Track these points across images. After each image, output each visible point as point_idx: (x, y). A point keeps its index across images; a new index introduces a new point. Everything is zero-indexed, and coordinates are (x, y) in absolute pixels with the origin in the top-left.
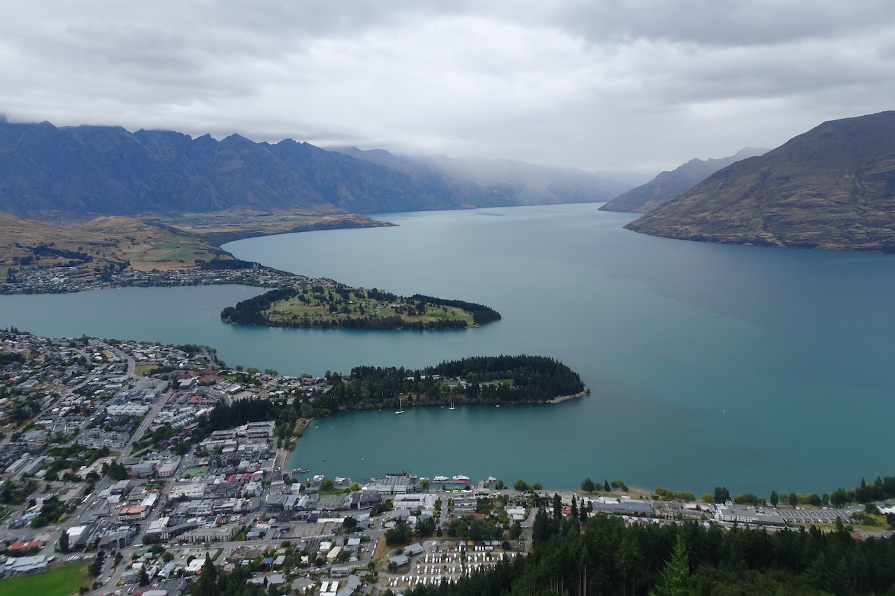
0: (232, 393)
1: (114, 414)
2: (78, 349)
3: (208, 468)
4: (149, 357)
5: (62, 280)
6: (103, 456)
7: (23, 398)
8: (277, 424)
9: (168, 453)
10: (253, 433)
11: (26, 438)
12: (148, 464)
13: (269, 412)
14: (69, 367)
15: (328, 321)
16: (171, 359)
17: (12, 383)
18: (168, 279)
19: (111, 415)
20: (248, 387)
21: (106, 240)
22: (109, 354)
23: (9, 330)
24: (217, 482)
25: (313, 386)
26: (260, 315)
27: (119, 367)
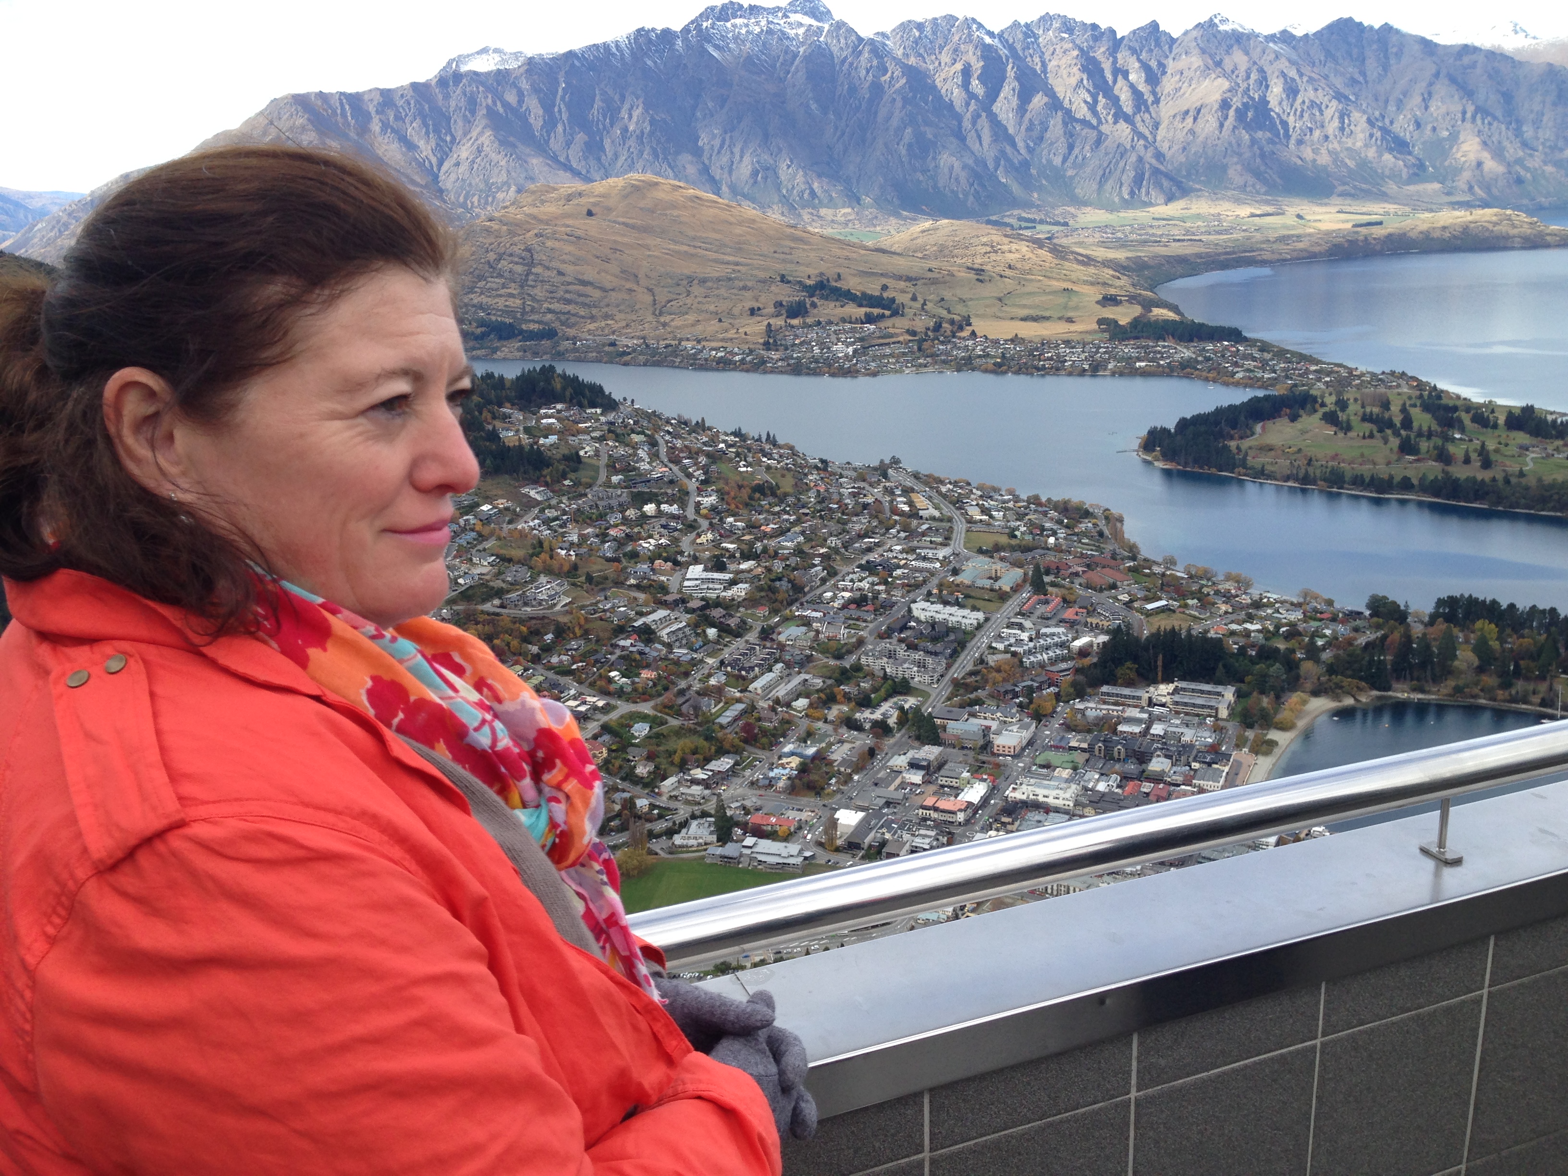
0: (1149, 614)
1: (923, 618)
2: (871, 485)
3: (1087, 755)
4: (991, 517)
5: (850, 350)
6: (901, 693)
7: (778, 566)
8: (1239, 695)
9: (1014, 710)
10: (1186, 704)
11: (782, 638)
12: (975, 725)
13: (1225, 666)
14: (855, 519)
15: (1391, 477)
16: (1031, 524)
17: (765, 535)
18: (1041, 358)
19: (918, 621)
20: (1186, 606)
21: (930, 270)
22: (920, 501)
23: (764, 439)
24: (1102, 787)
25: (1333, 626)
26: (1226, 448)
27: (937, 530)
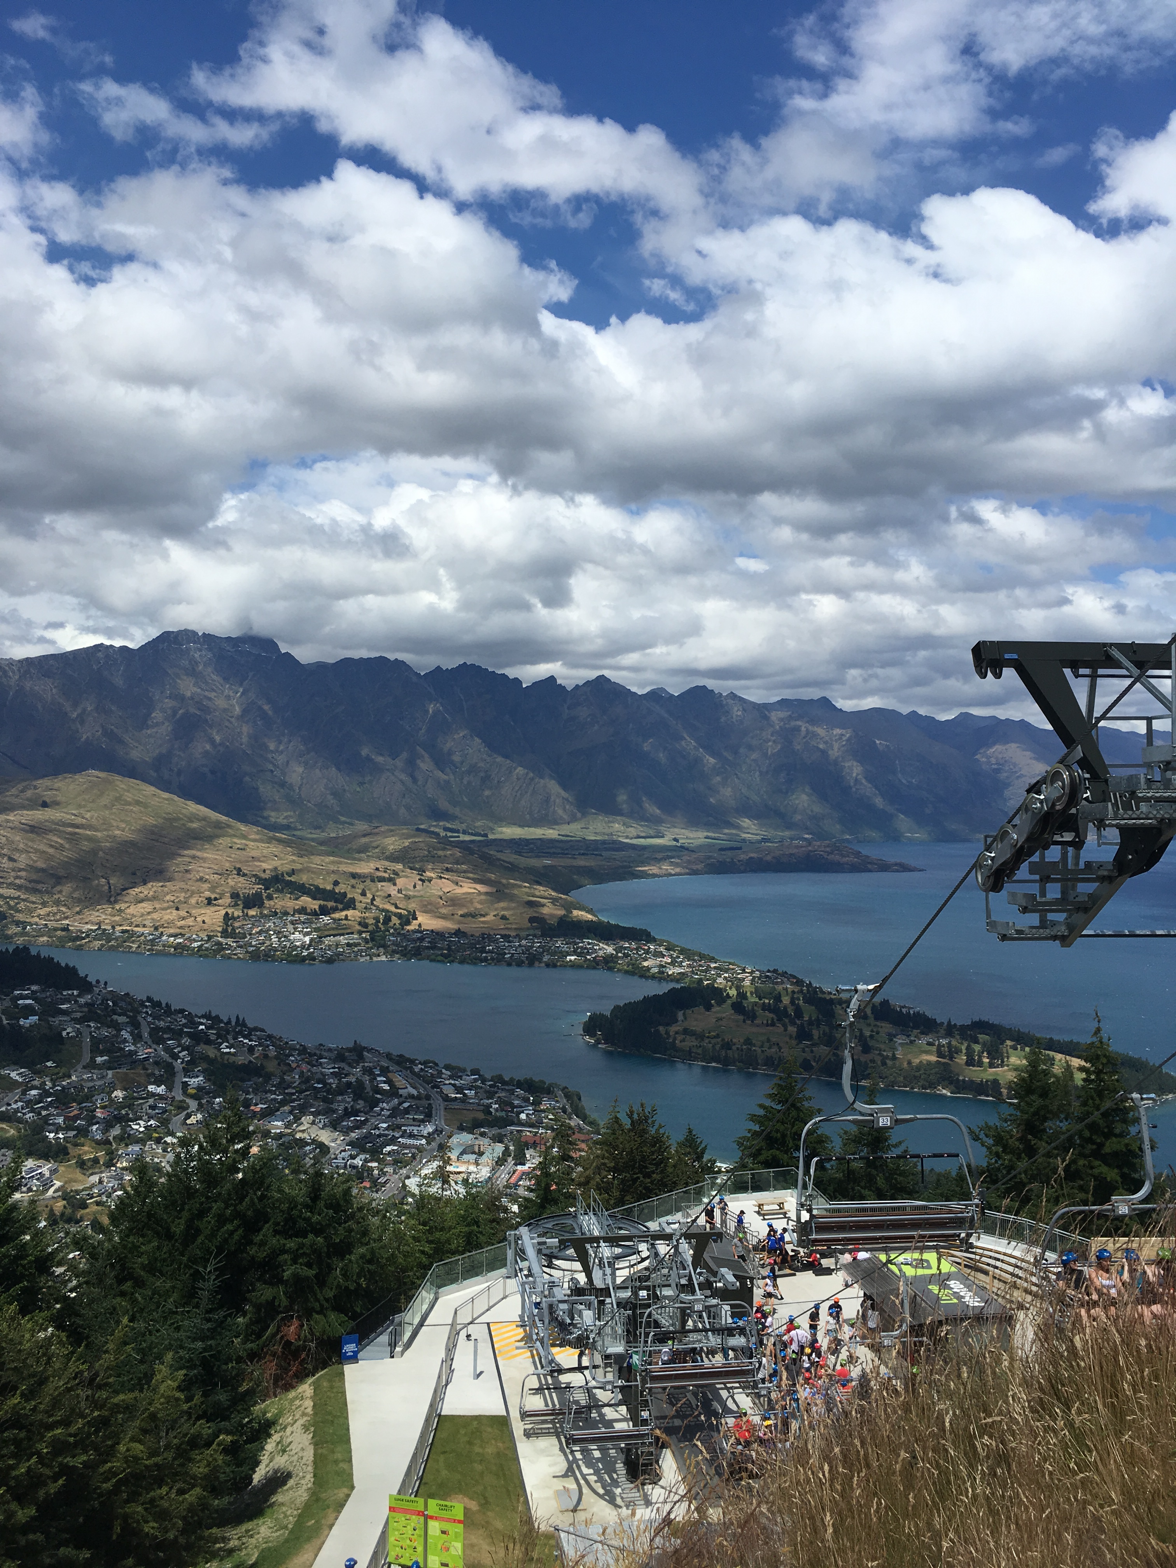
2: (350, 1065)
4: (465, 1095)
5: (307, 939)
14: (340, 1098)
15: (795, 1058)
16: (502, 1103)
17: (255, 1115)
18: (483, 950)
22: (399, 1080)
23: (234, 1022)
26: (659, 1034)
27: (418, 1108)
